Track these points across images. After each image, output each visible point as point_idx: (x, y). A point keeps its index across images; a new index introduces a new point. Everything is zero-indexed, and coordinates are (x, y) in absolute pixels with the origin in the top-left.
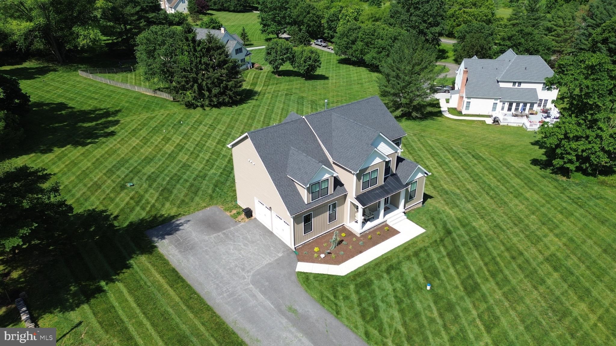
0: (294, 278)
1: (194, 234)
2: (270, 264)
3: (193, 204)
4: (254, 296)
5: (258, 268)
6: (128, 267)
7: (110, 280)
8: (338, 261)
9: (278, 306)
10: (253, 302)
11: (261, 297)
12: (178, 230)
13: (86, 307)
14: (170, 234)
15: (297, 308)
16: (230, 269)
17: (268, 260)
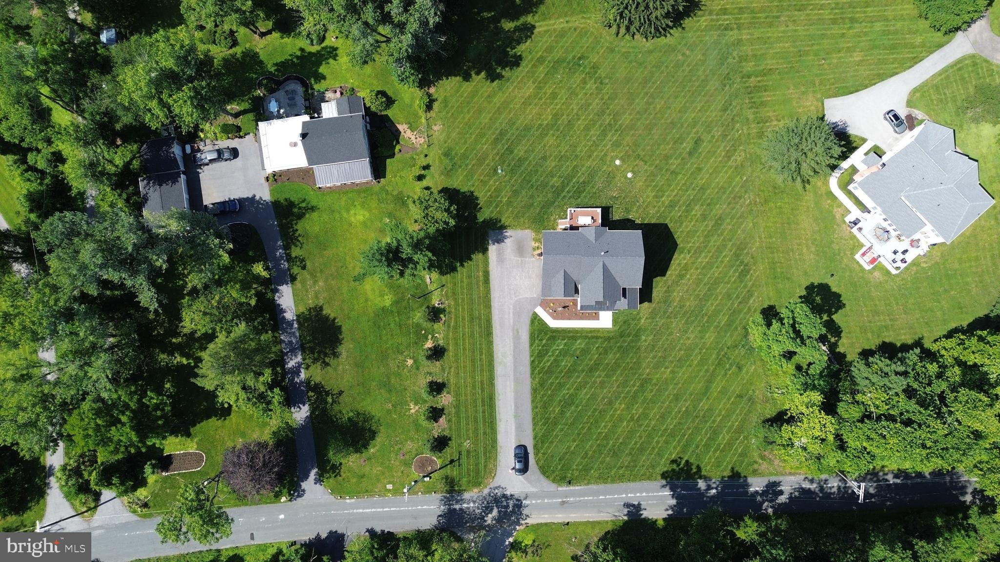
0: (531, 314)
1: (509, 250)
2: (527, 298)
3: (522, 219)
4: (509, 313)
5: (521, 297)
6: (471, 259)
7: (462, 265)
8: (555, 318)
9: (514, 325)
10: (507, 316)
11: (511, 315)
12: (503, 241)
13: (449, 275)
14: (498, 243)
15: (520, 331)
16: (510, 289)
17: (528, 295)
